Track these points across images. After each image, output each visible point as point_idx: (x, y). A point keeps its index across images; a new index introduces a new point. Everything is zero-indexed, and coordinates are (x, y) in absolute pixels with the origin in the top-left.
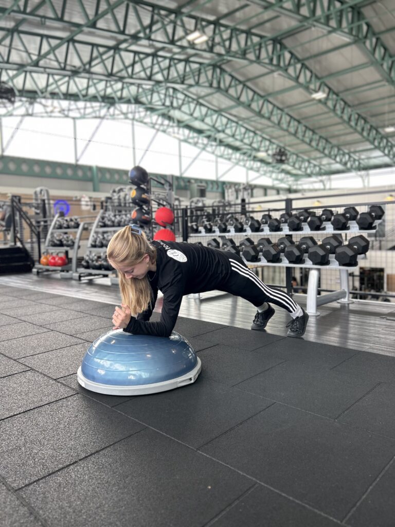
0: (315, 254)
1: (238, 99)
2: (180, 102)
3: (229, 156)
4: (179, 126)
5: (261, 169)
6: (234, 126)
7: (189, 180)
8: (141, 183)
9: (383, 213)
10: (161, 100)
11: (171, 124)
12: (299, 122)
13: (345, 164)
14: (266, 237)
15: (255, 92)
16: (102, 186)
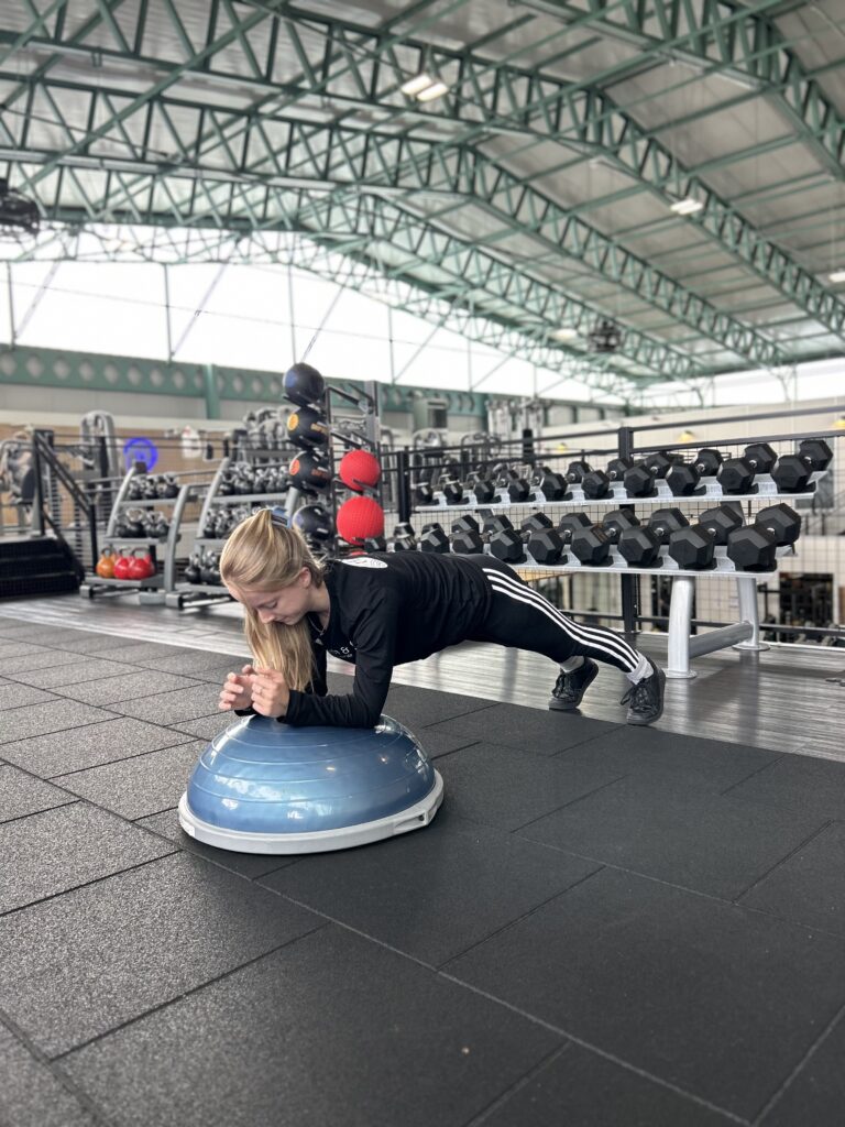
0: (685, 545)
1: (514, 216)
2: (390, 225)
3: (497, 339)
4: (387, 277)
5: (565, 365)
6: (505, 275)
7: (411, 392)
8: (310, 400)
9: (830, 455)
10: (348, 221)
11: (371, 272)
12: (645, 264)
13: (746, 352)
14: (578, 511)
15: (549, 202)
16: (225, 406)
